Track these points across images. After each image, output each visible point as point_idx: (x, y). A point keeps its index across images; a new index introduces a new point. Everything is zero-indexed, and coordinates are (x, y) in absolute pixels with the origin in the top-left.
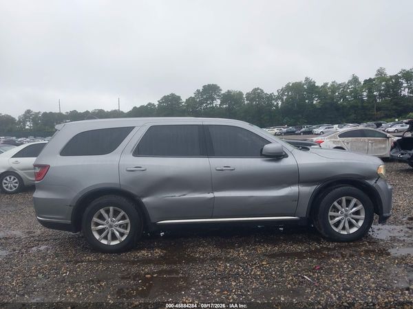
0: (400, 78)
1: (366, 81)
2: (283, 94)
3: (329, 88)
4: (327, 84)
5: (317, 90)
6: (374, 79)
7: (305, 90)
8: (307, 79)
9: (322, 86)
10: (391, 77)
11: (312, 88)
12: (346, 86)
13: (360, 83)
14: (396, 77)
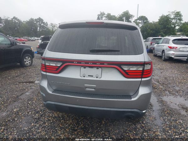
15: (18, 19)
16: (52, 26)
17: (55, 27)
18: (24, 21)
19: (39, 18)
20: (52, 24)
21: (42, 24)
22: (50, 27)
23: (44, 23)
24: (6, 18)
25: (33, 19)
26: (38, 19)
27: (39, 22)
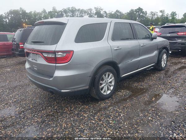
0: (62, 12)
1: (49, 12)
2: (8, 15)
3: (33, 14)
4: (31, 12)
5: (26, 14)
6: (52, 12)
7: (21, 14)
8: (21, 8)
9: (29, 13)
10: (60, 11)
11: (24, 13)
12: (41, 13)
13: (47, 13)
14: (61, 11)
15: (120, 12)
16: (152, 15)
17: (154, 15)
18: (125, 13)
19: (139, 7)
20: (152, 12)
21: (141, 14)
22: (150, 16)
23: (143, 12)
24: (110, 12)
25: (133, 10)
26: (138, 9)
27: (138, 12)
